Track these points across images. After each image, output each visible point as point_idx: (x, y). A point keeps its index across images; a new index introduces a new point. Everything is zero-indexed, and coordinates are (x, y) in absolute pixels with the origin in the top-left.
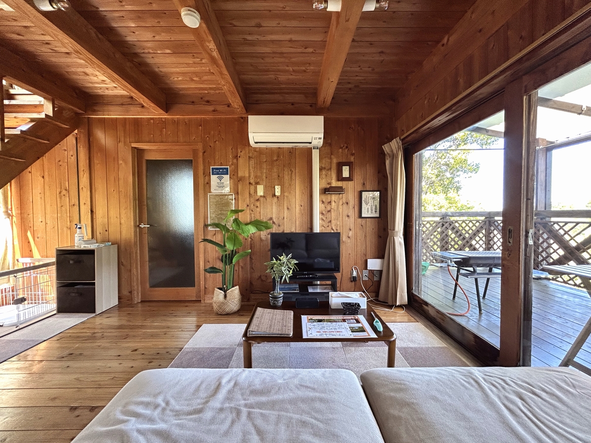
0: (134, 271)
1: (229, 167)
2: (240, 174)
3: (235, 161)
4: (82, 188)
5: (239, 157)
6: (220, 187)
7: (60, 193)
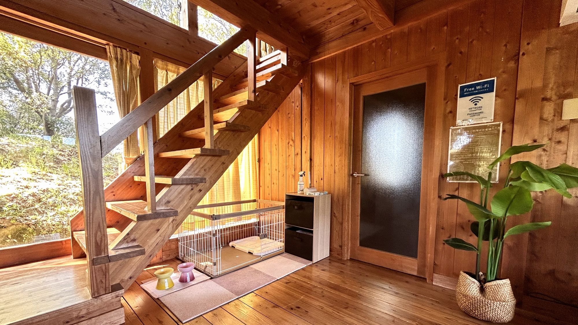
0: (345, 224)
1: (495, 79)
2: (522, 85)
3: (512, 64)
4: (304, 137)
5: (523, 54)
6: (473, 115)
7: (288, 143)
